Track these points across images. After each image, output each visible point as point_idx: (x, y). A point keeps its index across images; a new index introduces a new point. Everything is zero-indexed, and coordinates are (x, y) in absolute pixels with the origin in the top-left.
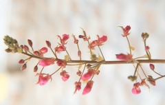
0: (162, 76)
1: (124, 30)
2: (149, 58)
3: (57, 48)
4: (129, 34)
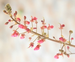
1: (61, 26)
2: (70, 43)
3: (26, 21)
4: (62, 29)
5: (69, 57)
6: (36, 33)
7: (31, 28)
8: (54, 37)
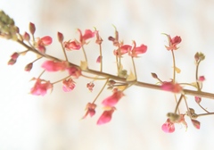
0: (209, 113)
1: (171, 41)
2: (199, 89)
3: (69, 43)
4: (176, 49)
5: (198, 128)
6: (100, 73)
7: (82, 62)
8: (155, 75)
